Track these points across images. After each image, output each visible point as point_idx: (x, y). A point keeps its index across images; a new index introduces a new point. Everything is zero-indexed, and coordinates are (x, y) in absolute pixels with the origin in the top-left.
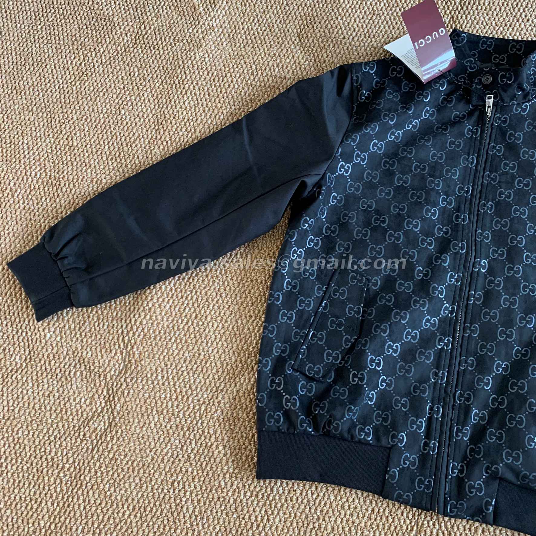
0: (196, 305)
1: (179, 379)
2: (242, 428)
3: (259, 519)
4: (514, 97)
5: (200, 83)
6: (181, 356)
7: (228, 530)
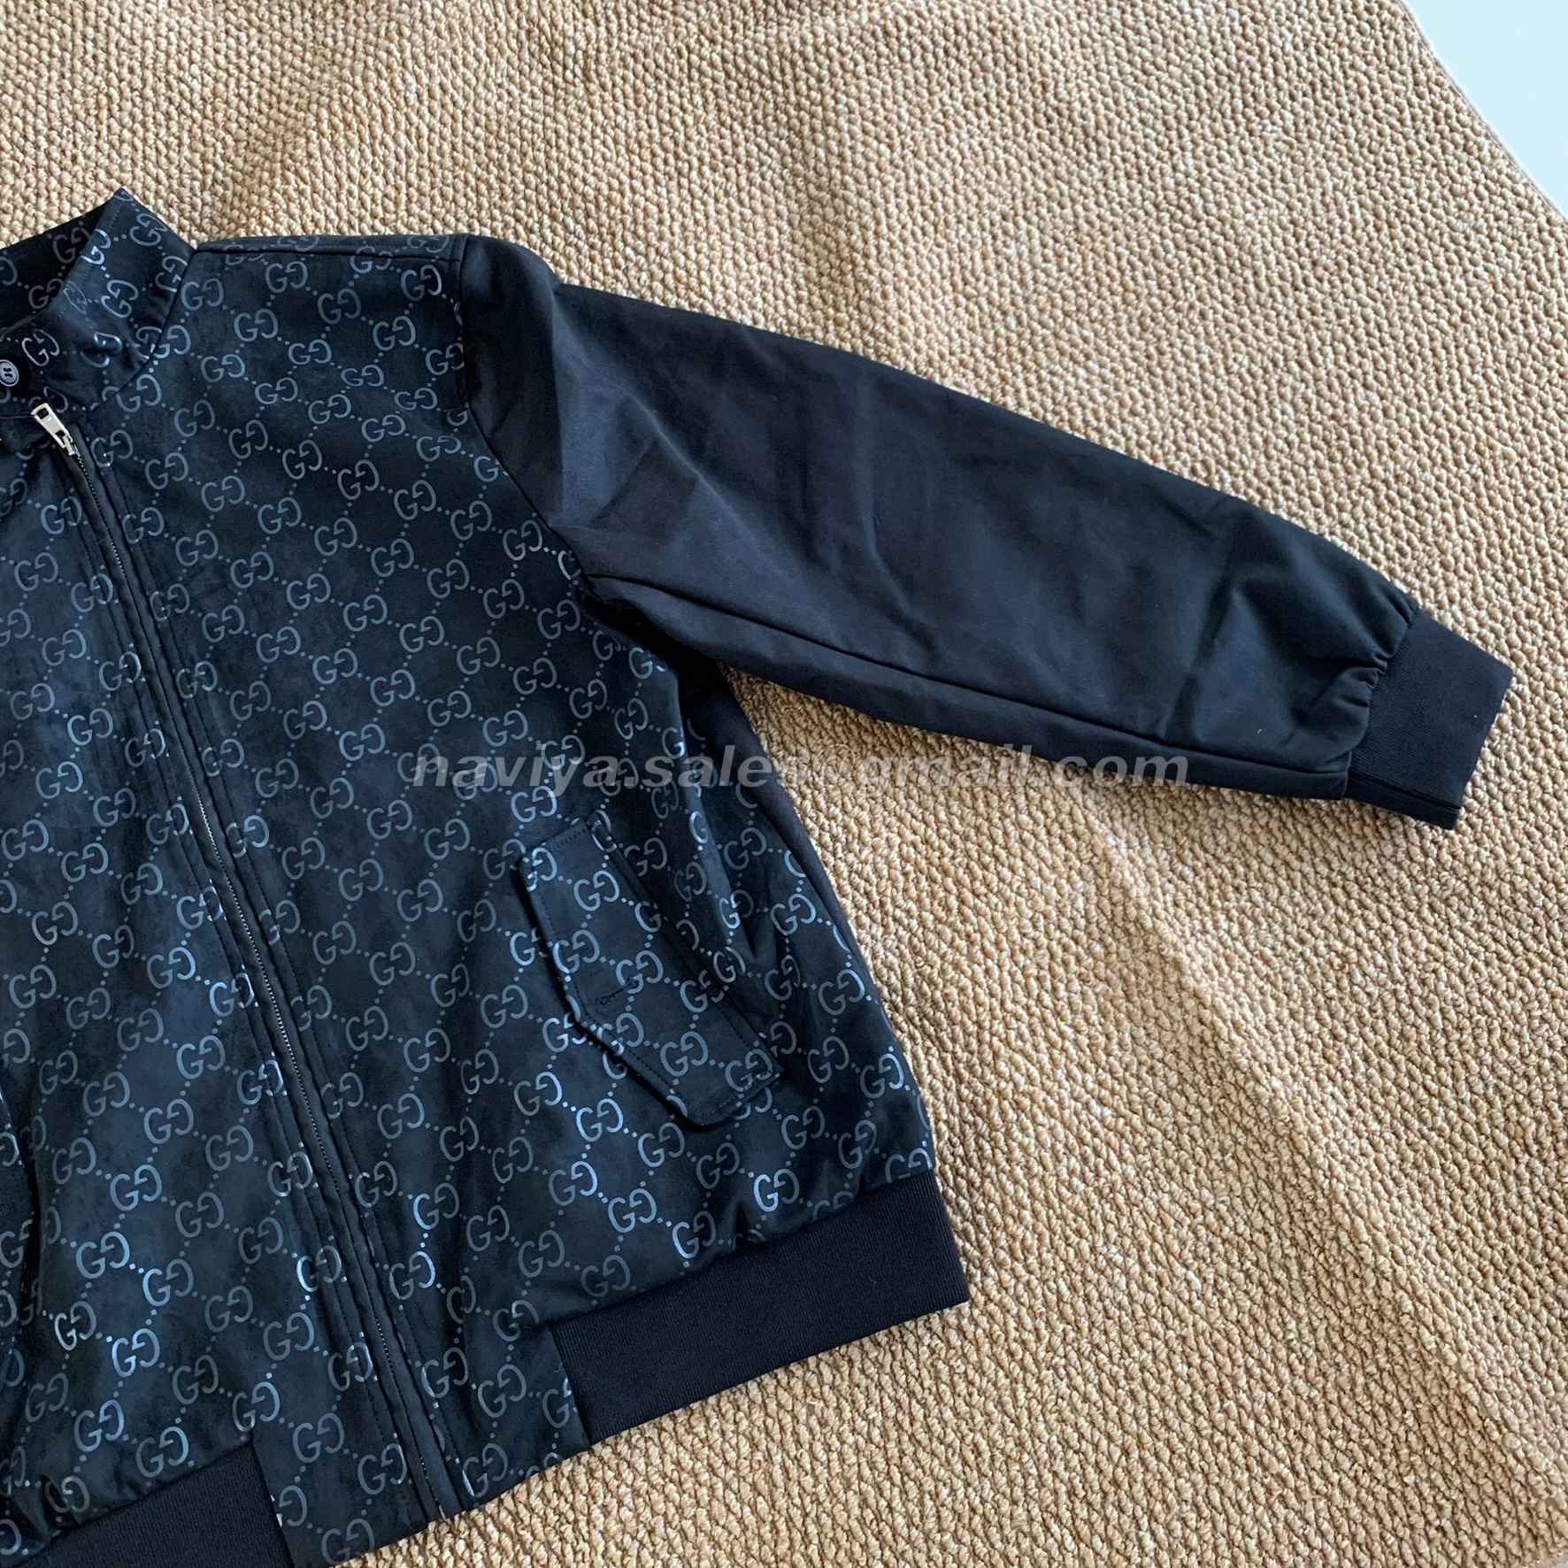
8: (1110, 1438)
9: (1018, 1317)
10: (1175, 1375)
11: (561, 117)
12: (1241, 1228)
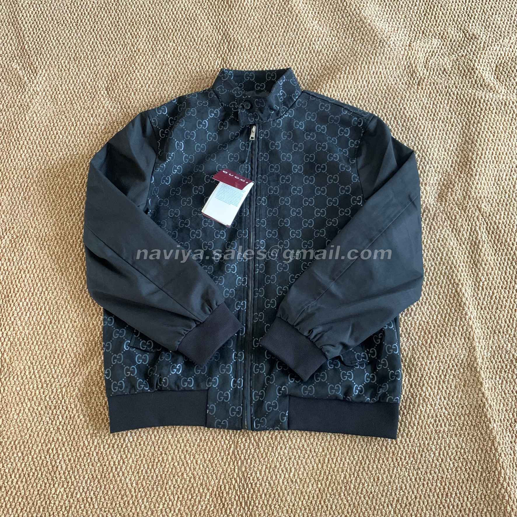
0: (49, 313)
1: (43, 372)
2: (97, 399)
3: (117, 463)
4: (269, 116)
5: (32, 138)
6: (42, 354)
7: (95, 476)
8: (413, 492)
9: (402, 451)
10: (437, 485)
11: (408, 92)
12: (469, 457)
